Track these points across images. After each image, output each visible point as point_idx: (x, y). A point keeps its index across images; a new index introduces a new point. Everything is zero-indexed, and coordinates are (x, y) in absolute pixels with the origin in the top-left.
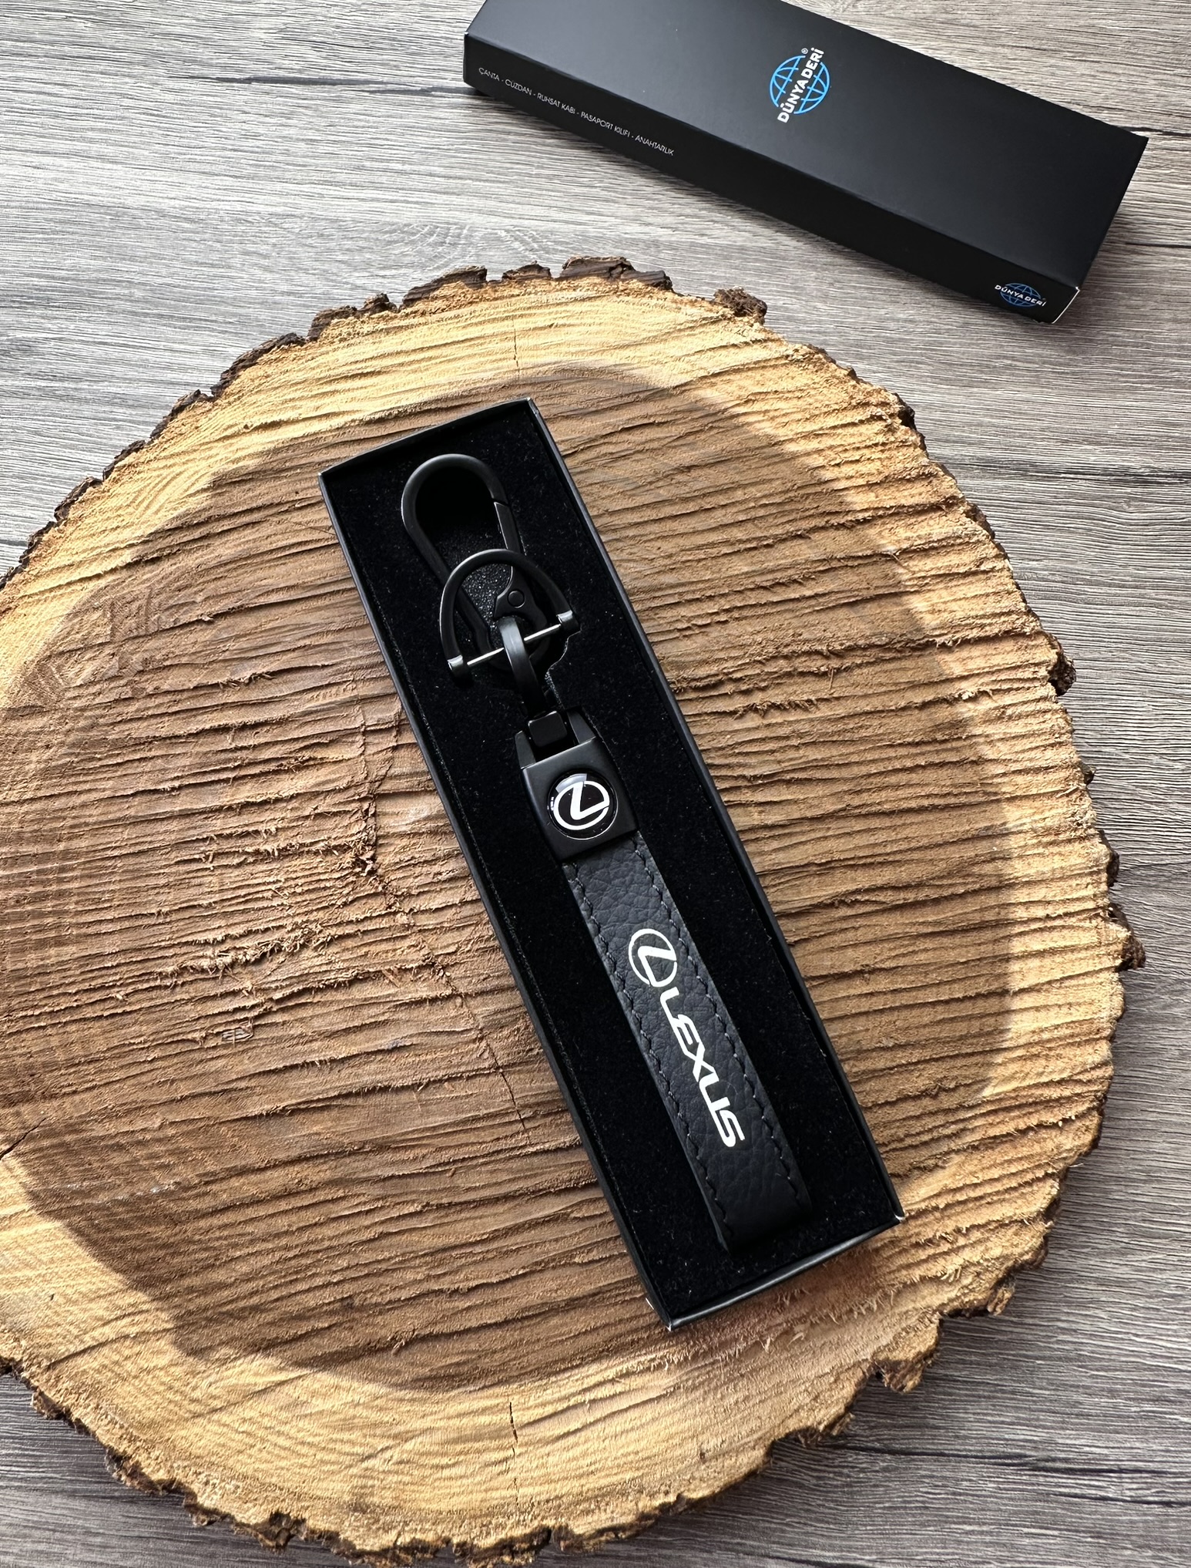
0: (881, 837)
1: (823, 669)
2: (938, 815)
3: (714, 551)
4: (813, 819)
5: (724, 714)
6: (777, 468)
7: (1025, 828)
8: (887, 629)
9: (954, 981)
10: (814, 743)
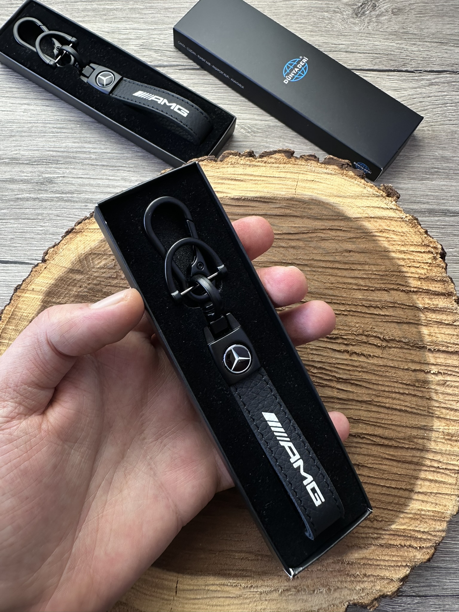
0: (382, 416)
1: (379, 344)
2: (407, 415)
3: (350, 286)
4: (358, 401)
5: (335, 350)
6: (385, 261)
7: (440, 430)
8: (409, 337)
9: (393, 480)
10: (366, 372)
